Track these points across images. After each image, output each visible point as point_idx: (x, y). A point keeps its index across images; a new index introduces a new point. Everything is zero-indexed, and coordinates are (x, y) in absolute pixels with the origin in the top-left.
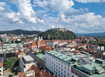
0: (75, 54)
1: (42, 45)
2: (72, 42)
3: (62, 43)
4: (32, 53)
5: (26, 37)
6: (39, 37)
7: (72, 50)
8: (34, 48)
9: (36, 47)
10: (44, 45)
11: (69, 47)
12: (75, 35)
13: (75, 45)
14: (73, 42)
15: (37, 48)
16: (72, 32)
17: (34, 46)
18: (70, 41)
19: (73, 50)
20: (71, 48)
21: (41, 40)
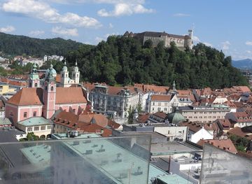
1: (66, 107)
2: (211, 100)
3: (163, 103)
4: (18, 137)
5: (13, 65)
6: (65, 70)
7: (195, 138)
9: (39, 114)
10: (76, 106)
11: (186, 122)
13: (222, 115)
14: (217, 100)
15: (43, 115)
17: (30, 109)
18: (207, 93)
19: (203, 135)
21: (72, 82)
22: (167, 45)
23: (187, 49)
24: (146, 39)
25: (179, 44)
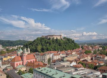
0: (76, 70)
1: (29, 61)
2: (71, 53)
3: (57, 56)
4: (16, 72)
5: (7, 50)
6: (25, 49)
7: (72, 65)
8: (19, 64)
9: (21, 64)
10: (32, 60)
11: (68, 61)
12: (75, 44)
13: (76, 58)
14: (73, 53)
15: (23, 64)
16: (71, 40)
17: (18, 63)
18: (69, 52)
20: (71, 62)
21: (28, 53)
22: (55, 38)
23: (61, 39)
24: (48, 37)
25: (59, 38)
